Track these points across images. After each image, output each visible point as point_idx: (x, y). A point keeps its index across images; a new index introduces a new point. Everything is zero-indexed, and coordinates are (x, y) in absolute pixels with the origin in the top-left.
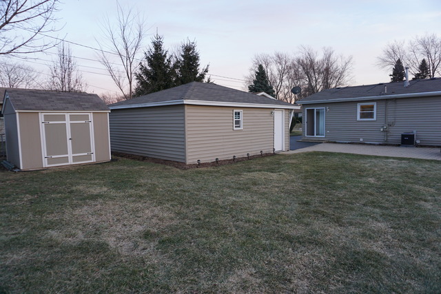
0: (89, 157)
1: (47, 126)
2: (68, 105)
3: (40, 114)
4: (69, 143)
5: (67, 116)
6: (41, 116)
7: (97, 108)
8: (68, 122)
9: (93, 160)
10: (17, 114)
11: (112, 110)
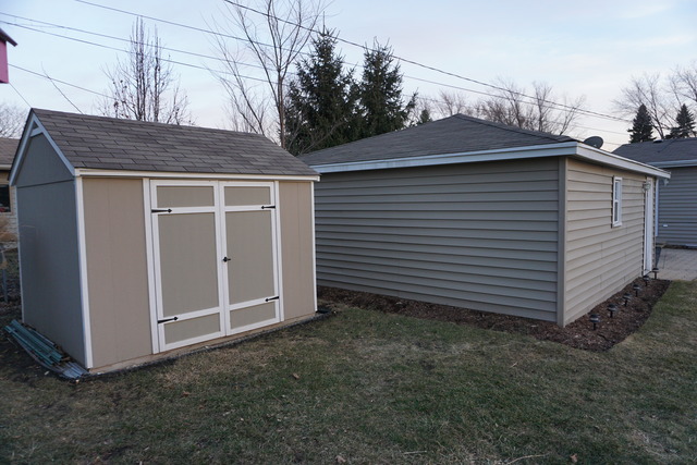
0: (268, 309)
1: (167, 221)
2: (219, 159)
3: (146, 182)
4: (223, 270)
5: (219, 189)
6: (150, 191)
7: (288, 168)
8: (220, 208)
9: (279, 317)
10: (79, 184)
11: (323, 175)
